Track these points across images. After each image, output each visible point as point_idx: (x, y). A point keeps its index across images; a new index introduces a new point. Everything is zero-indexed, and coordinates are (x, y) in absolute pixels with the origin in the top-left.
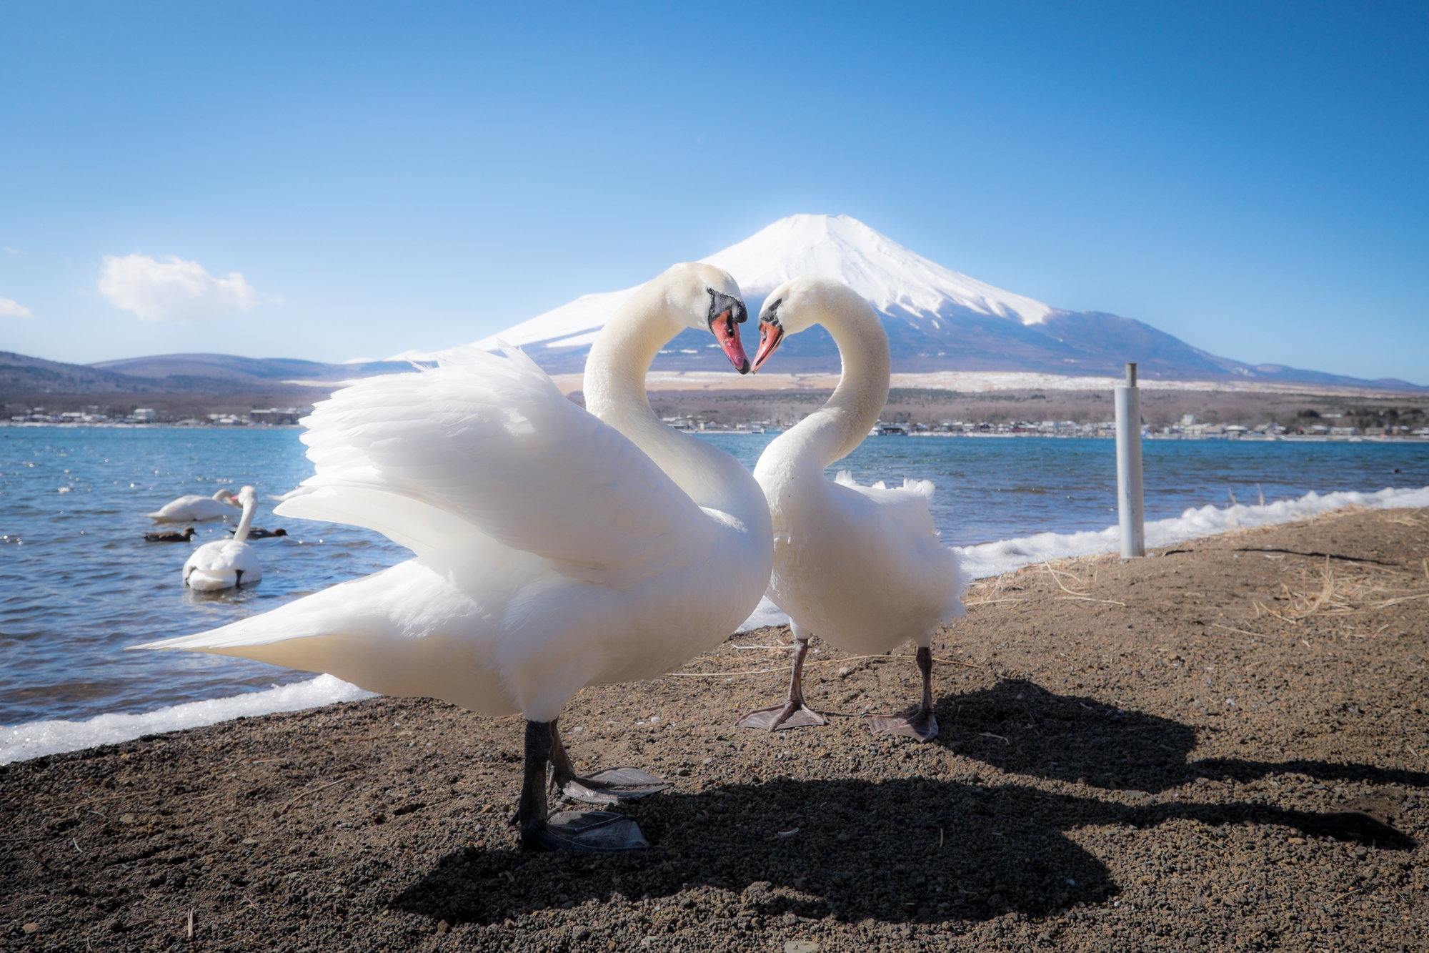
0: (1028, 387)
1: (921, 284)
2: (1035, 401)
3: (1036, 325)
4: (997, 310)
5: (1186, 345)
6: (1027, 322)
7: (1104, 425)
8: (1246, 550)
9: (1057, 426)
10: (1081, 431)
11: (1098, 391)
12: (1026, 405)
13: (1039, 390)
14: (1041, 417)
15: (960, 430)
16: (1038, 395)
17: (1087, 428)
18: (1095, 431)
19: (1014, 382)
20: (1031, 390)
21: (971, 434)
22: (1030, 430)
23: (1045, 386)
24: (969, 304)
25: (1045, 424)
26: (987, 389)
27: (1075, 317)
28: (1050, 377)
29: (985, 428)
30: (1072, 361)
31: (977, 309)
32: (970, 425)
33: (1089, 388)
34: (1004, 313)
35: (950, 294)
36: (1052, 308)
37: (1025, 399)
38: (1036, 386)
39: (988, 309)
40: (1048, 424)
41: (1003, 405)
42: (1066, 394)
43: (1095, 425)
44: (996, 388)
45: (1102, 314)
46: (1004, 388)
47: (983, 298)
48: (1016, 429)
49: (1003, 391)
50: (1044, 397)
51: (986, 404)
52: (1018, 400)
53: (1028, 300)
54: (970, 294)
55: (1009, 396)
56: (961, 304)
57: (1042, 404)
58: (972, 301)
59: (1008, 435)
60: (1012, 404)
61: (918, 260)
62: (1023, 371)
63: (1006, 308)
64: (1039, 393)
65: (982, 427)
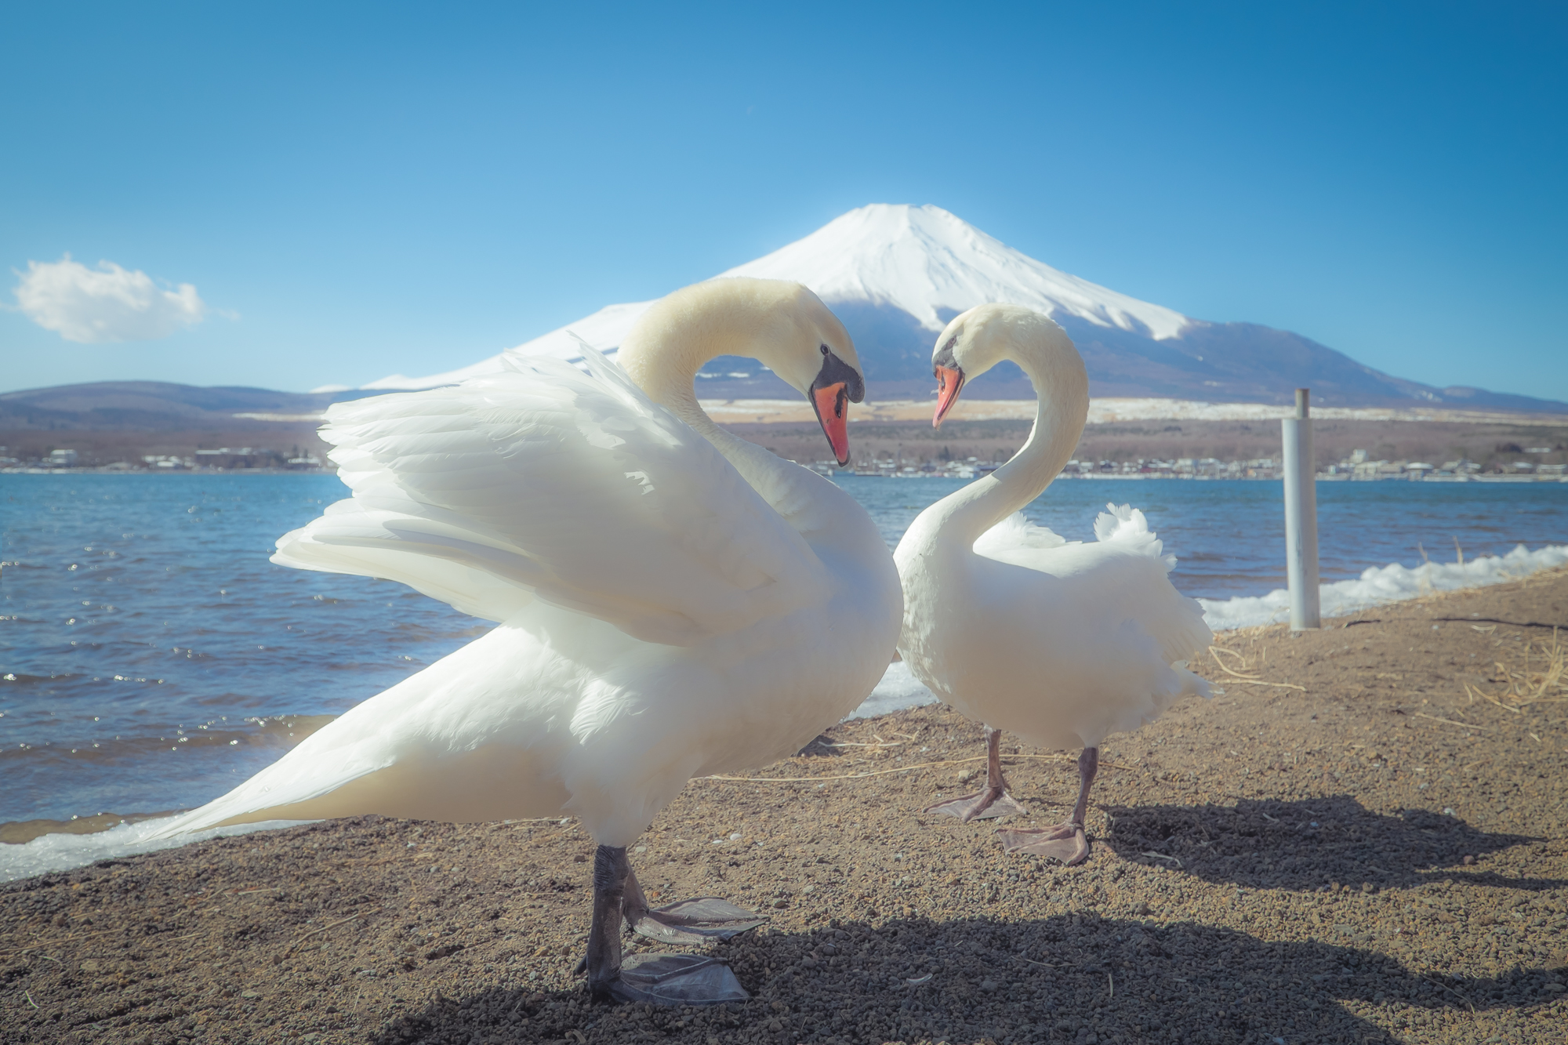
0: (1160, 416)
1: (1026, 290)
2: (1168, 434)
3: (1169, 340)
4: (1120, 322)
5: (1356, 364)
6: (1158, 336)
7: (1255, 463)
8: (1447, 620)
9: (1196, 465)
10: (1225, 470)
11: (1247, 421)
12: (1157, 439)
13: (1174, 420)
14: (1176, 453)
15: (1076, 470)
16: (1172, 427)
17: (1234, 467)
18: (1244, 471)
19: (1143, 411)
20: (1163, 420)
21: (1088, 476)
22: (1162, 470)
23: (1181, 416)
24: (1085, 314)
25: (1181, 462)
26: (1109, 419)
27: (1218, 329)
28: (1186, 404)
29: (1107, 468)
30: (1215, 384)
31: (1096, 321)
32: (1088, 464)
33: (1235, 417)
34: (1130, 325)
35: (1062, 302)
36: (1189, 319)
37: (1156, 432)
38: (1170, 416)
39: (1109, 320)
40: (1185, 463)
41: (1128, 438)
42: (1207, 425)
43: (1244, 464)
44: (1119, 418)
45: (1251, 326)
46: (1129, 417)
47: (1103, 307)
48: (1145, 469)
49: (1129, 422)
50: (1179, 429)
51: (1109, 438)
52: (1147, 433)
53: (1159, 309)
54: (1087, 302)
55: (1135, 428)
56: (1076, 314)
57: (1178, 438)
58: (1089, 311)
59: (1135, 476)
60: (1140, 438)
61: (1022, 261)
62: (1153, 397)
63: (1132, 319)
64: (1173, 425)
65: (1103, 467)
